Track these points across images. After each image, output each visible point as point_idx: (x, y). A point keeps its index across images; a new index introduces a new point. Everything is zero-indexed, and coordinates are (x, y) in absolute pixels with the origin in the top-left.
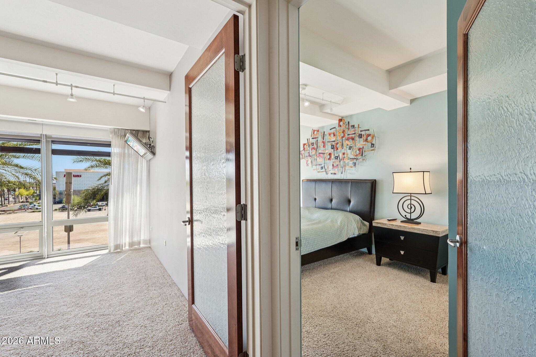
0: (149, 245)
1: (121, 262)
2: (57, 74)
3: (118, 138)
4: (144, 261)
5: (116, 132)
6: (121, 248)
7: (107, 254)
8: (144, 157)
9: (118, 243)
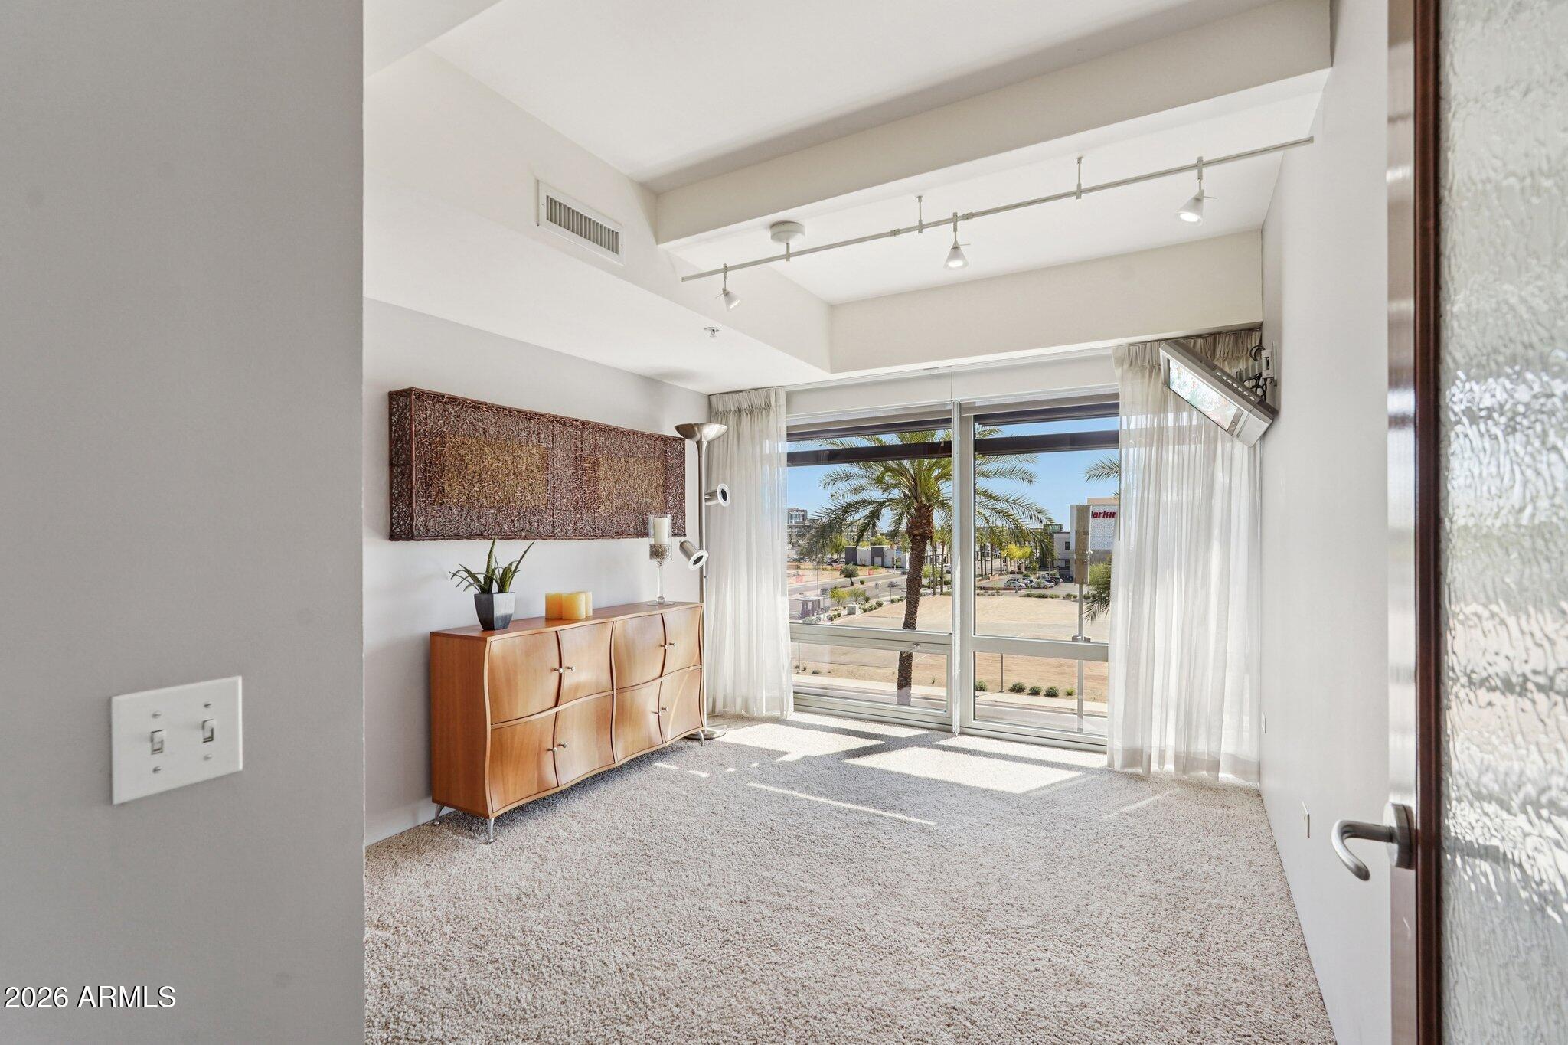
0: (1254, 785)
1: (1131, 821)
2: (920, 197)
3: (1143, 376)
4: (1214, 853)
5: (1134, 359)
6: (1145, 763)
7: (1100, 772)
8: (1236, 432)
9: (1138, 744)
